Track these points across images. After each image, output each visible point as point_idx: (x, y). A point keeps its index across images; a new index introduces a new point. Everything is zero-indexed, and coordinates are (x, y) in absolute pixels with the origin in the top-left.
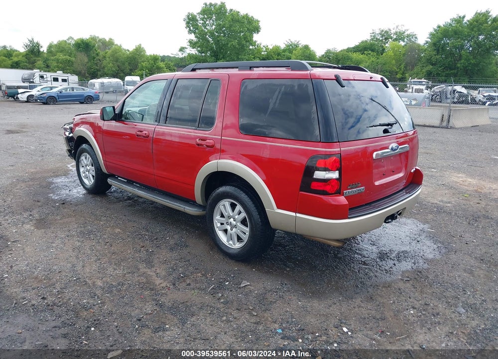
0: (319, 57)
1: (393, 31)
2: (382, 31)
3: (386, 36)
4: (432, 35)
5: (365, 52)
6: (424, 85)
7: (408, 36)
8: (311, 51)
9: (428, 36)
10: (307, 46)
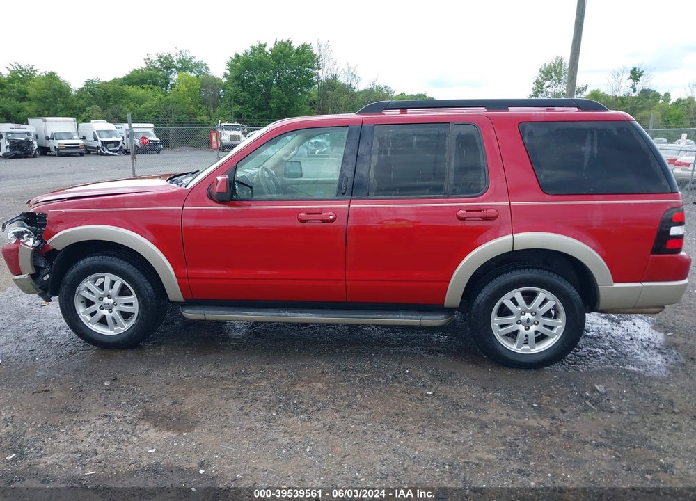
0: (76, 91)
1: (175, 59)
2: (161, 57)
3: (167, 63)
4: (231, 66)
5: (145, 86)
6: (239, 130)
7: (197, 65)
8: (61, 82)
9: (226, 67)
10: (54, 74)
